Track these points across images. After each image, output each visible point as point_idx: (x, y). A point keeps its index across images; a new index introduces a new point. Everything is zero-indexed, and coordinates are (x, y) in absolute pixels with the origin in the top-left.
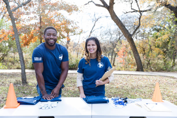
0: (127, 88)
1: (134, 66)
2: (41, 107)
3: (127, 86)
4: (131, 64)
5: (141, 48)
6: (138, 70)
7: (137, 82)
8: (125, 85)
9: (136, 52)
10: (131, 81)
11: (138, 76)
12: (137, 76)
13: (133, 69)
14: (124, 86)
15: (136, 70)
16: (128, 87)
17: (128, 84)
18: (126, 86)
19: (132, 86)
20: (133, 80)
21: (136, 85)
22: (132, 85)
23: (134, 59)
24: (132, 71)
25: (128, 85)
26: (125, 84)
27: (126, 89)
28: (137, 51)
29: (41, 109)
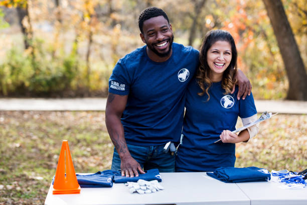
0: (268, 157)
1: (278, 80)
2: (135, 191)
3: (267, 153)
4: (268, 73)
5: (300, 15)
6: (291, 96)
7: (296, 139)
8: (258, 148)
9: (284, 29)
10: (275, 134)
11: (295, 118)
12: (291, 119)
13: (272, 92)
14: (258, 151)
15: (284, 95)
16: (273, 156)
17: (268, 146)
18: (265, 151)
19: (283, 152)
20: (283, 133)
21: (296, 148)
22: (282, 148)
23: (278, 57)
24: (270, 99)
25: (270, 148)
26: (260, 145)
27: (268, 161)
28: (287, 25)
29: (136, 194)
